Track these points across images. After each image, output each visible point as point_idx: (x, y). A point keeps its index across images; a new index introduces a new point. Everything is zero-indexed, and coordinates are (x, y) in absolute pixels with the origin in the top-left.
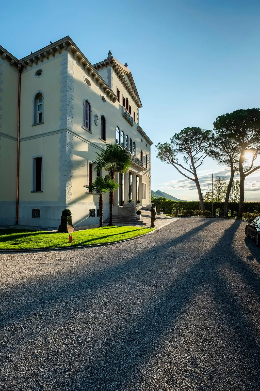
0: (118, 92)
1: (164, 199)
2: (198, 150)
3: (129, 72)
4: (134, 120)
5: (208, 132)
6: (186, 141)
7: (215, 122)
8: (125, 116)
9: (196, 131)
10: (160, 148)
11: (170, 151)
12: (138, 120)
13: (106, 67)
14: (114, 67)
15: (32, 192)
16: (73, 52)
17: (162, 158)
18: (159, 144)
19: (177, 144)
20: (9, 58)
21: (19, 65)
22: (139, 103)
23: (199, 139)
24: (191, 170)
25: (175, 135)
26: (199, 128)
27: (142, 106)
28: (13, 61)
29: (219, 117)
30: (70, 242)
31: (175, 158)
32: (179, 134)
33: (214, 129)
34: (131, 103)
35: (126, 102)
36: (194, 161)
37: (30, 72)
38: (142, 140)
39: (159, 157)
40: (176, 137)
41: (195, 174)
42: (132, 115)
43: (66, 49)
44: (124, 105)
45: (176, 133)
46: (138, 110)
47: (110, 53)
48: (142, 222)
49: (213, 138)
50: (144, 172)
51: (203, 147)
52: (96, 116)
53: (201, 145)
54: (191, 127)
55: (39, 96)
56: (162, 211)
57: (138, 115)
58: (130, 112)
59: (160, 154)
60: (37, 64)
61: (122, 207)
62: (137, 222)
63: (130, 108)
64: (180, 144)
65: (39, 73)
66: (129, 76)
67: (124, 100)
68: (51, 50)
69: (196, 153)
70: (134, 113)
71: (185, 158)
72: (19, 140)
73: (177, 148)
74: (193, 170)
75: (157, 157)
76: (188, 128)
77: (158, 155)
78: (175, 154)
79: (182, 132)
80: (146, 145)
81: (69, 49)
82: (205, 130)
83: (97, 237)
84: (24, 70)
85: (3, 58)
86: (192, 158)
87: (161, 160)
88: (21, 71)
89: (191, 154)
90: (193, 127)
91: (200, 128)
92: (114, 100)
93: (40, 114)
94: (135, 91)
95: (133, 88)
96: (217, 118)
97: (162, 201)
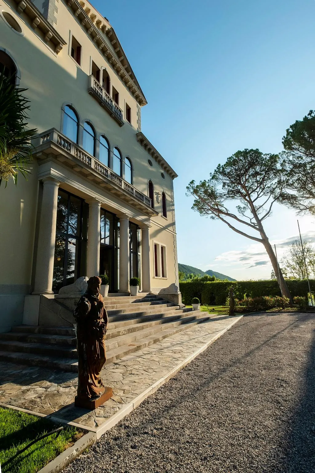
1: (213, 279)
5: (274, 157)
7: (284, 137)
10: (196, 192)
11: (212, 195)
17: (201, 210)
19: (224, 184)
25: (217, 168)
26: (257, 150)
29: (291, 127)
32: (224, 165)
36: (256, 209)
39: (196, 208)
40: (221, 171)
41: (261, 230)
45: (219, 165)
59: (197, 204)
69: (258, 195)
71: (239, 208)
73: (225, 191)
75: (192, 208)
76: (239, 152)
77: (194, 205)
79: (230, 162)
82: (268, 154)
87: (201, 212)
89: (249, 197)
91: (260, 151)
96: (288, 130)
97: (209, 282)
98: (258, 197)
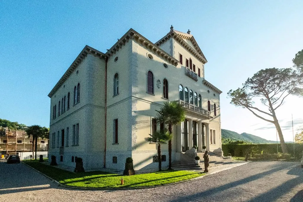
0: (181, 56)
1: (242, 142)
2: (278, 89)
3: (191, 37)
4: (199, 75)
5: (288, 70)
6: (261, 84)
7: (294, 59)
8: (188, 75)
9: (272, 72)
10: (232, 94)
11: (244, 96)
12: (203, 74)
13: (169, 39)
14: (175, 37)
15: (113, 144)
16: (136, 39)
17: (236, 103)
18: (231, 91)
19: (252, 88)
20: (98, 54)
21: (105, 57)
22: (203, 59)
23: (277, 78)
24: (269, 112)
25: (247, 80)
26: (274, 68)
27: (207, 62)
28: (101, 55)
29: (299, 52)
30: (122, 184)
31: (251, 101)
32: (252, 78)
33: (295, 66)
34: (195, 61)
35: (189, 62)
36: (272, 102)
37: (112, 60)
38: (208, 91)
39: (233, 102)
40: (250, 81)
41: (274, 116)
42: (197, 72)
43: (131, 38)
44: (187, 66)
45: (249, 78)
46: (203, 66)
47: (172, 28)
48: (199, 167)
49: (294, 75)
50: (211, 119)
51: (284, 86)
52: (159, 81)
53: (281, 85)
54: (264, 69)
55: (116, 76)
56: (230, 155)
57: (203, 70)
58: (194, 70)
59: (234, 100)
60: (115, 53)
61: (184, 153)
62: (195, 167)
63: (194, 66)
64: (255, 88)
65: (116, 59)
66: (192, 40)
67: (187, 61)
68: (122, 42)
69: (275, 93)
70: (199, 70)
72: (105, 109)
73: (253, 91)
74: (271, 111)
75: (230, 103)
76: (262, 70)
77: (232, 101)
78: (250, 97)
79: (256, 76)
80: (214, 95)
81: (133, 37)
82: (283, 69)
83: (146, 181)
84: (109, 60)
85: (95, 56)
86: (269, 99)
87: (236, 105)
88: (106, 61)
89: (268, 96)
90: (267, 69)
92: (176, 64)
93: (118, 88)
94: (199, 51)
95: (196, 49)
96: (296, 54)
97: (239, 144)
98: (275, 94)
